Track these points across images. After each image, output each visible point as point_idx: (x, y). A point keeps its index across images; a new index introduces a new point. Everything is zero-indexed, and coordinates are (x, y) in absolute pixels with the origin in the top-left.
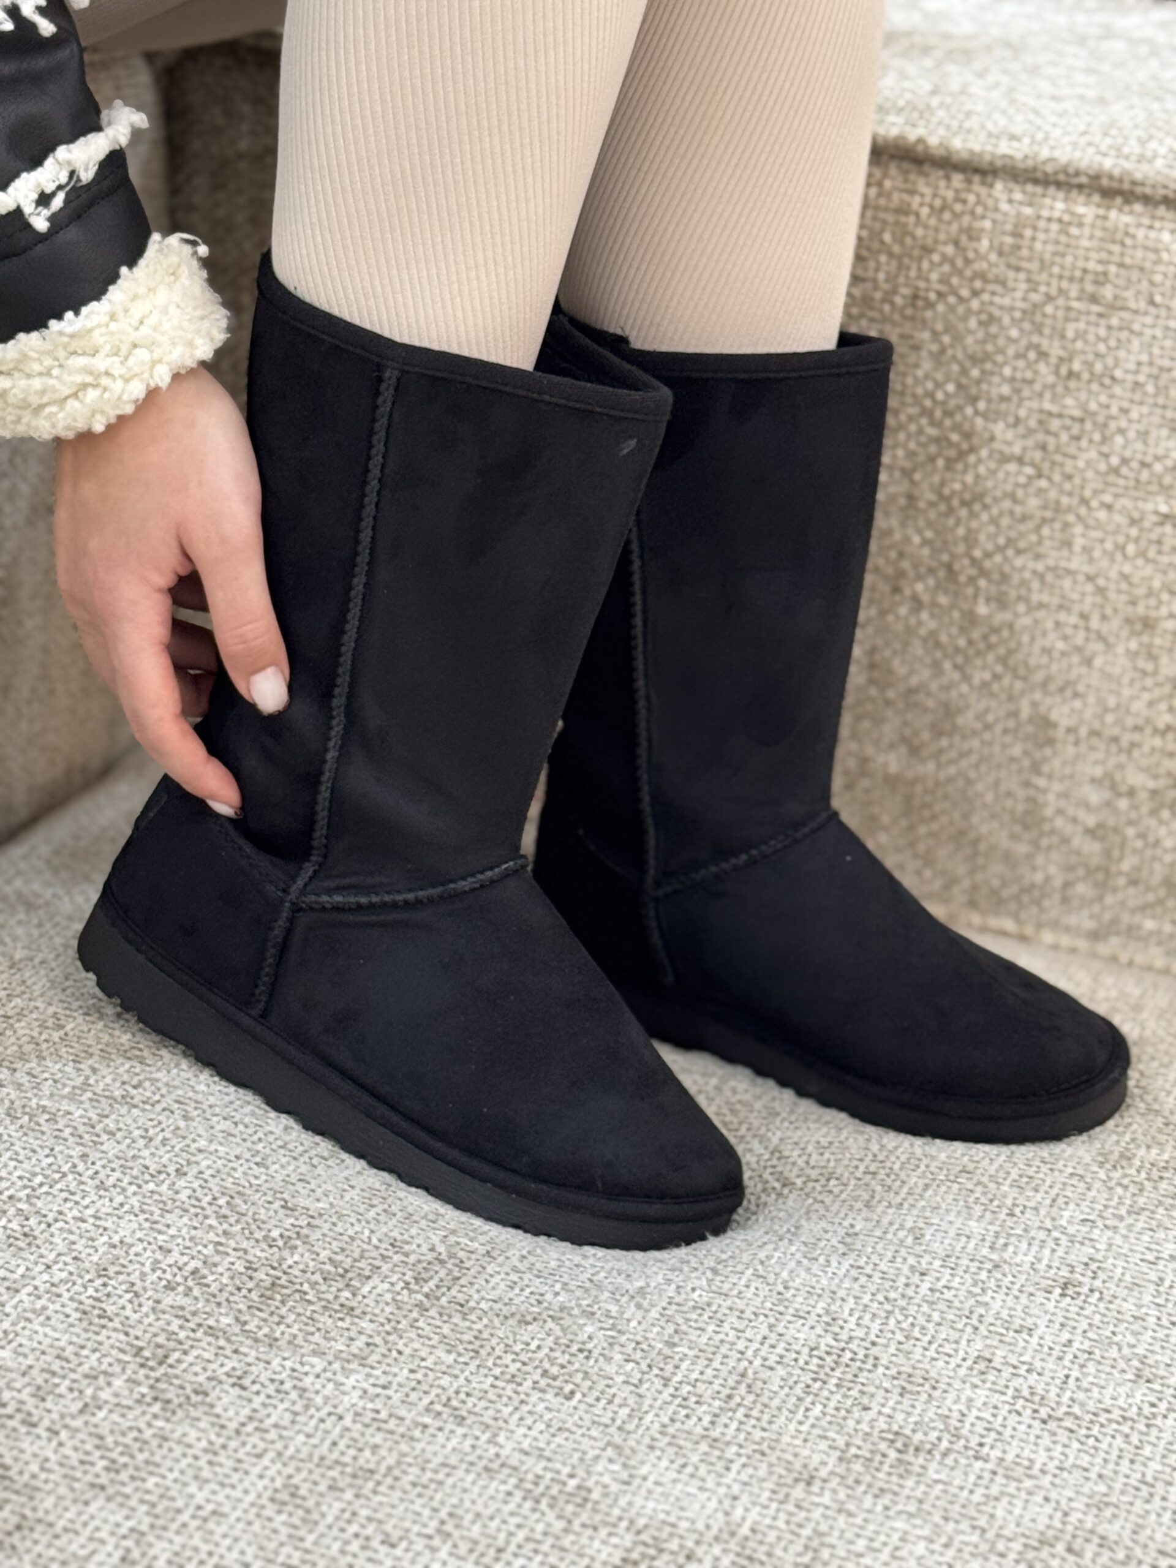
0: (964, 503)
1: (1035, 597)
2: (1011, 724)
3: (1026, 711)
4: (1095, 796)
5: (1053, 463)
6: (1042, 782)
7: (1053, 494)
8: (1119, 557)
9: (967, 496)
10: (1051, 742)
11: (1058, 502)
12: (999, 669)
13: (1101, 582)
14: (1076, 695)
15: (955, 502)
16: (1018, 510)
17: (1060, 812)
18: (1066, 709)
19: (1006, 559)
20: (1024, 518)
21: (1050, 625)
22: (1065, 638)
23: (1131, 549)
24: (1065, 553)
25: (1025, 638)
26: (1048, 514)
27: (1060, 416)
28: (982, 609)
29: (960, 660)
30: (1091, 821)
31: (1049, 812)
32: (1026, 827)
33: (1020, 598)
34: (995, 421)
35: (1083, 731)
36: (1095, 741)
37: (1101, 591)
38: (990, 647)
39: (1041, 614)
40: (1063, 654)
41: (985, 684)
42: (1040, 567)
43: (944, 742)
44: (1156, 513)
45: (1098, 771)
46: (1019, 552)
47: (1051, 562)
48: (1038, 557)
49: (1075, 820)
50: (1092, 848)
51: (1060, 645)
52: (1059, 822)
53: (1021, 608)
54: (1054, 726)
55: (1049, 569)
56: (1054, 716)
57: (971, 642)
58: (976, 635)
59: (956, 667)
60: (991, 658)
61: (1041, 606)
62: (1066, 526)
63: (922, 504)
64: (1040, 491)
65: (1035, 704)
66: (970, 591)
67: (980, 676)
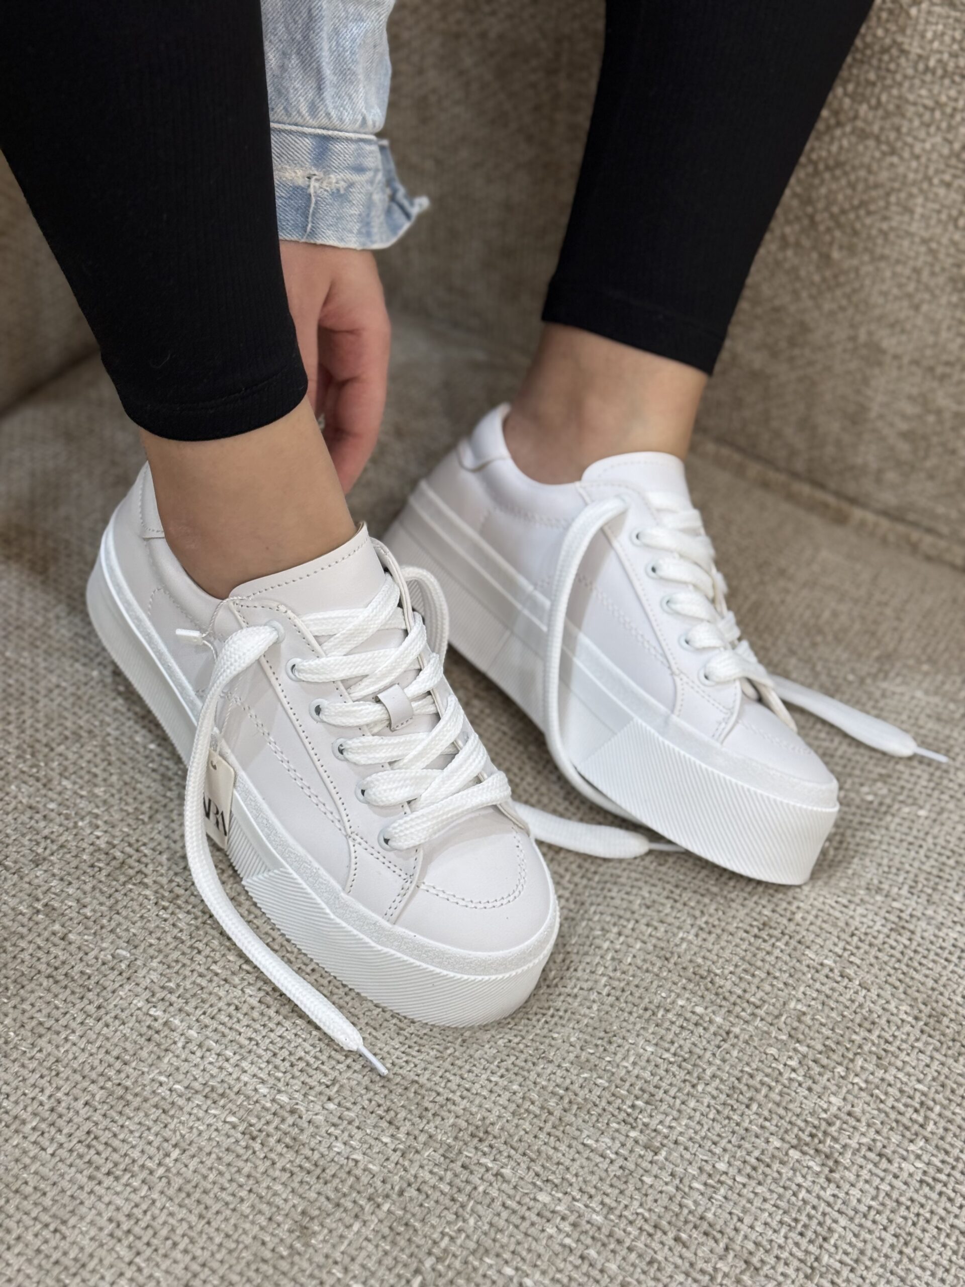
0: (828, 168)
1: (879, 251)
2: (850, 346)
3: (863, 337)
4: (910, 409)
5: (905, 144)
6: (869, 393)
7: (901, 170)
8: (951, 227)
9: (831, 162)
10: (880, 364)
11: (905, 176)
12: (844, 302)
13: (934, 245)
14: (903, 331)
15: (821, 166)
16: (872, 179)
17: (881, 417)
18: (894, 341)
19: (858, 217)
20: (876, 186)
21: (888, 274)
22: (900, 286)
24: (906, 218)
25: (868, 282)
26: (897, 185)
27: (915, 104)
28: (836, 255)
29: (814, 291)
30: (904, 426)
31: (873, 414)
32: (854, 423)
33: (866, 249)
34: (860, 103)
35: (906, 360)
36: (914, 368)
37: (933, 252)
38: (839, 285)
39: (882, 265)
40: (897, 298)
41: (832, 313)
42: (885, 226)
43: (796, 352)
45: (915, 391)
46: (869, 213)
47: (894, 224)
48: (885, 218)
49: (892, 425)
50: (904, 447)
51: (895, 291)
52: (879, 424)
53: (866, 258)
54: (883, 352)
55: (892, 229)
56: (885, 344)
57: (824, 280)
58: (828, 273)
59: (812, 297)
60: (839, 293)
61: (883, 257)
62: (911, 196)
64: (892, 165)
65: (870, 334)
66: (827, 238)
67: (827, 306)
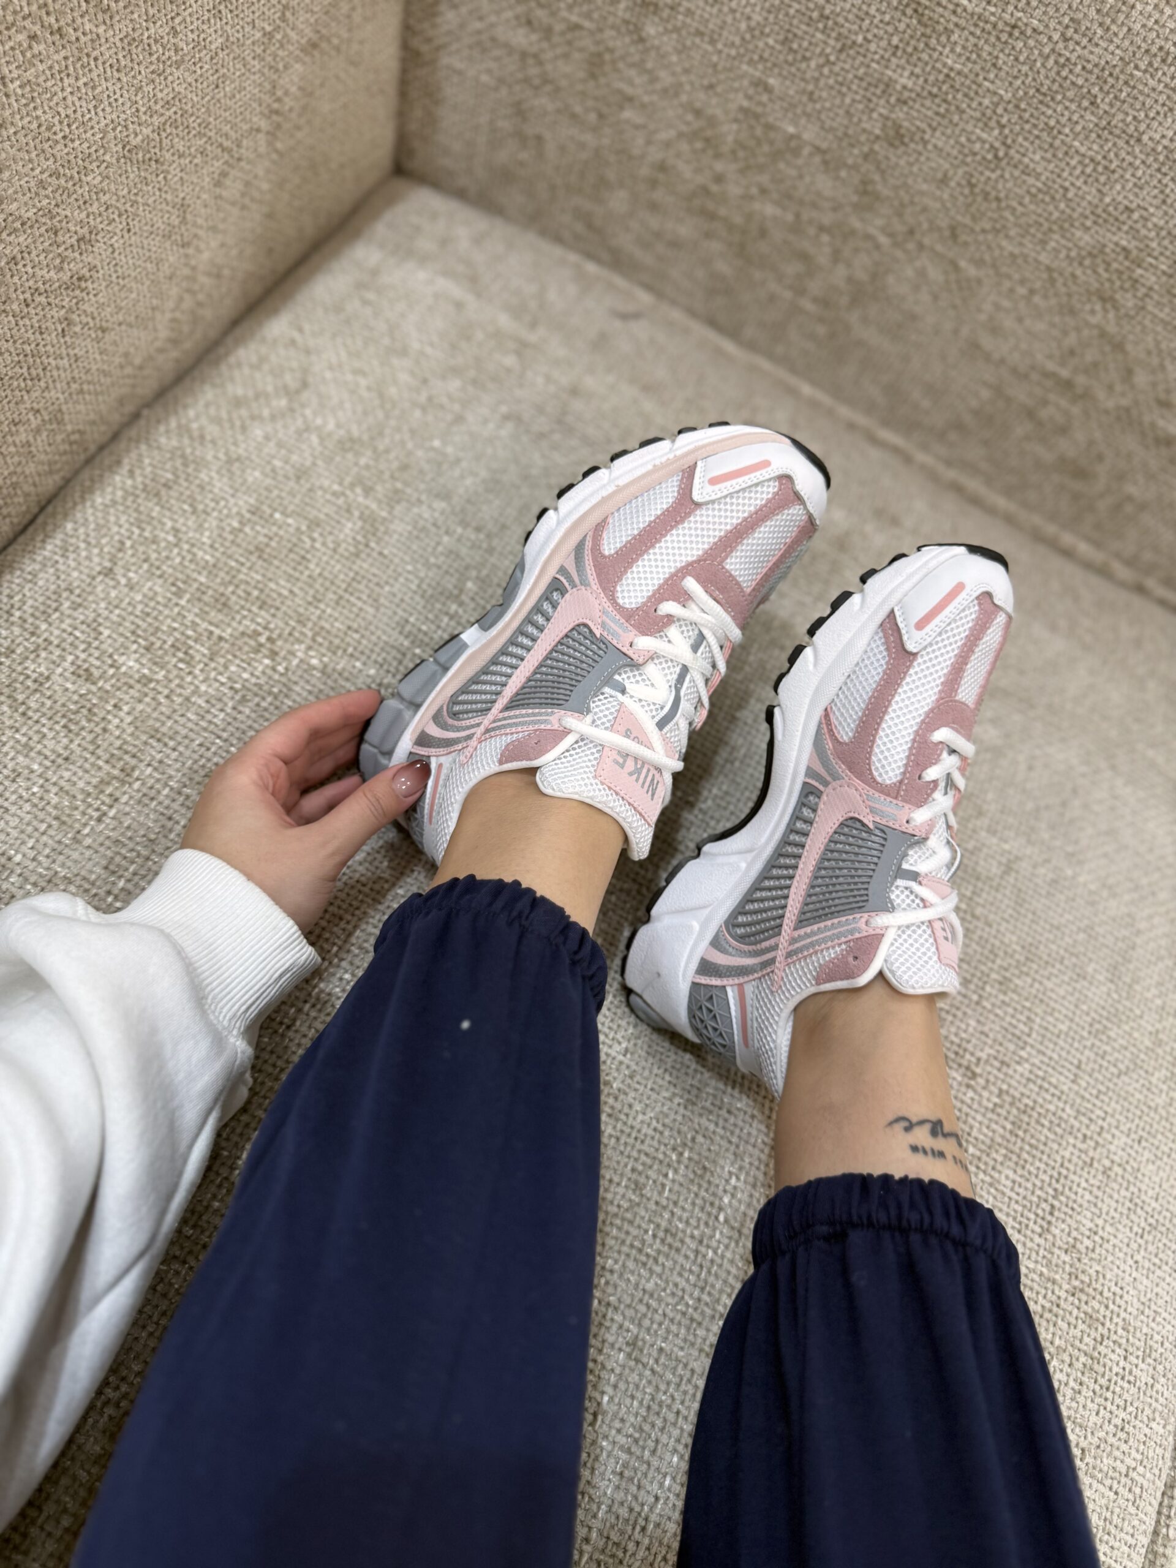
8: (1075, 264)
13: (1055, 275)
23: (1087, 262)
37: (1052, 281)
44: (1117, 244)
63: (953, 184)
